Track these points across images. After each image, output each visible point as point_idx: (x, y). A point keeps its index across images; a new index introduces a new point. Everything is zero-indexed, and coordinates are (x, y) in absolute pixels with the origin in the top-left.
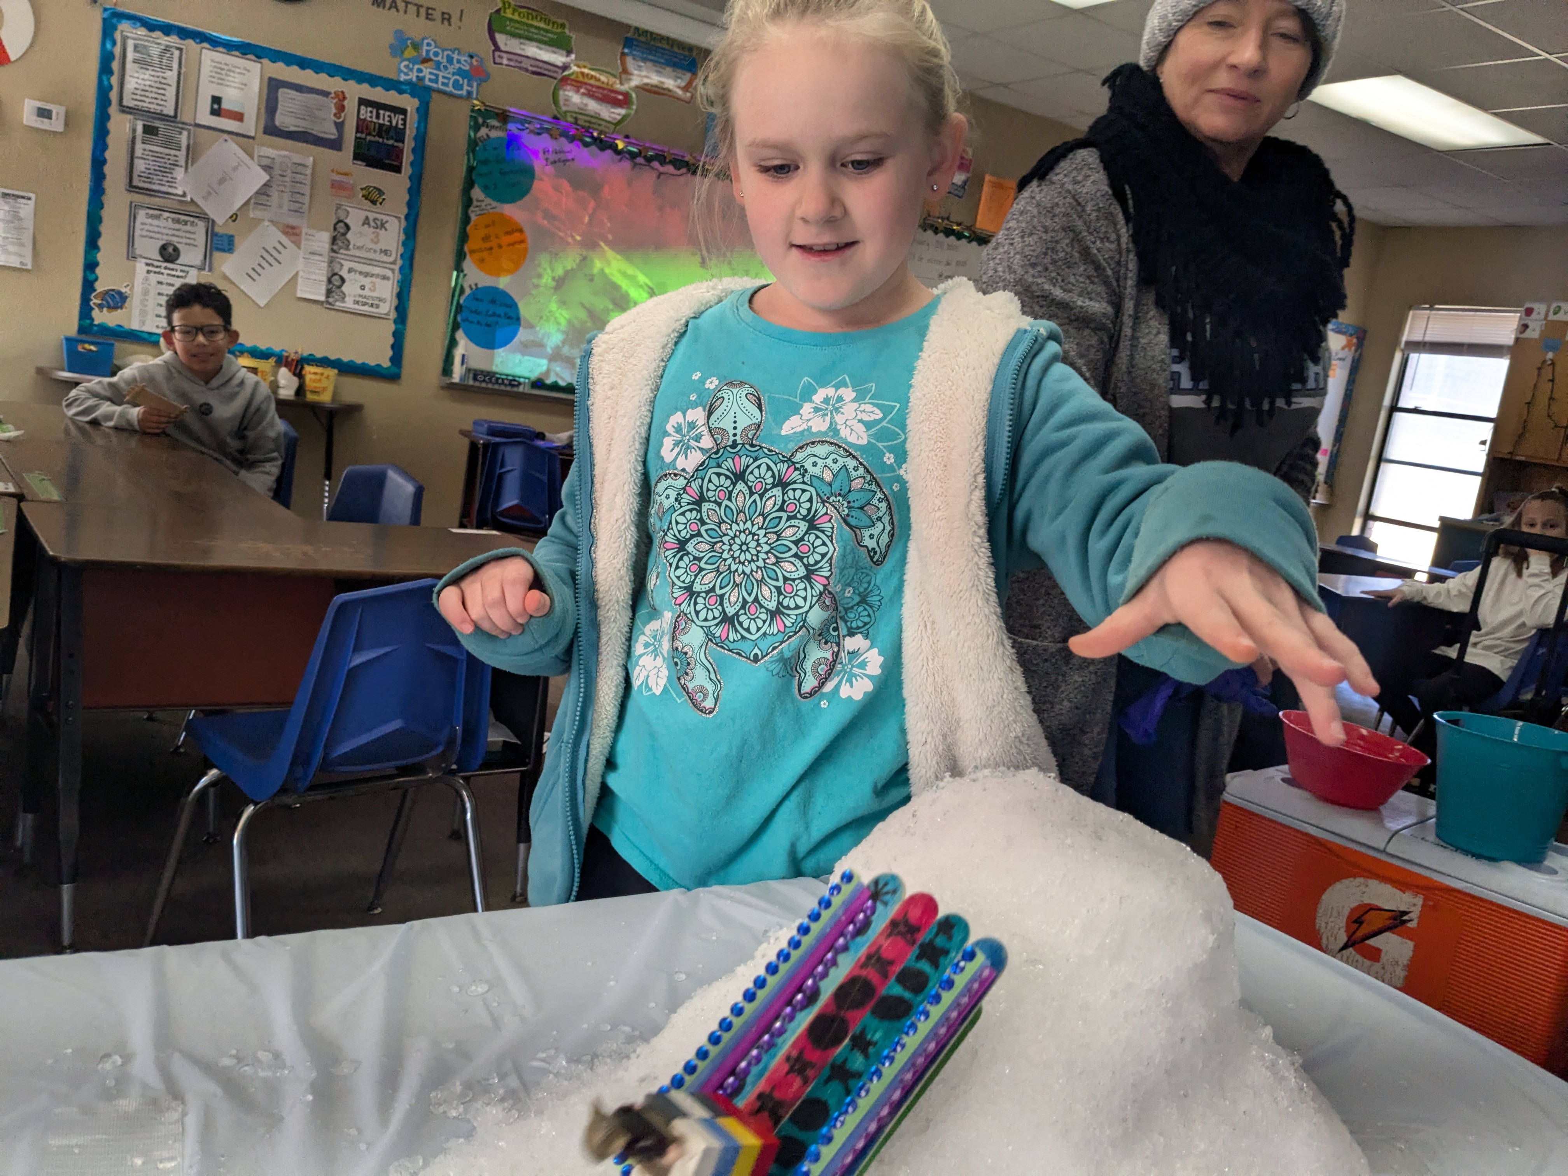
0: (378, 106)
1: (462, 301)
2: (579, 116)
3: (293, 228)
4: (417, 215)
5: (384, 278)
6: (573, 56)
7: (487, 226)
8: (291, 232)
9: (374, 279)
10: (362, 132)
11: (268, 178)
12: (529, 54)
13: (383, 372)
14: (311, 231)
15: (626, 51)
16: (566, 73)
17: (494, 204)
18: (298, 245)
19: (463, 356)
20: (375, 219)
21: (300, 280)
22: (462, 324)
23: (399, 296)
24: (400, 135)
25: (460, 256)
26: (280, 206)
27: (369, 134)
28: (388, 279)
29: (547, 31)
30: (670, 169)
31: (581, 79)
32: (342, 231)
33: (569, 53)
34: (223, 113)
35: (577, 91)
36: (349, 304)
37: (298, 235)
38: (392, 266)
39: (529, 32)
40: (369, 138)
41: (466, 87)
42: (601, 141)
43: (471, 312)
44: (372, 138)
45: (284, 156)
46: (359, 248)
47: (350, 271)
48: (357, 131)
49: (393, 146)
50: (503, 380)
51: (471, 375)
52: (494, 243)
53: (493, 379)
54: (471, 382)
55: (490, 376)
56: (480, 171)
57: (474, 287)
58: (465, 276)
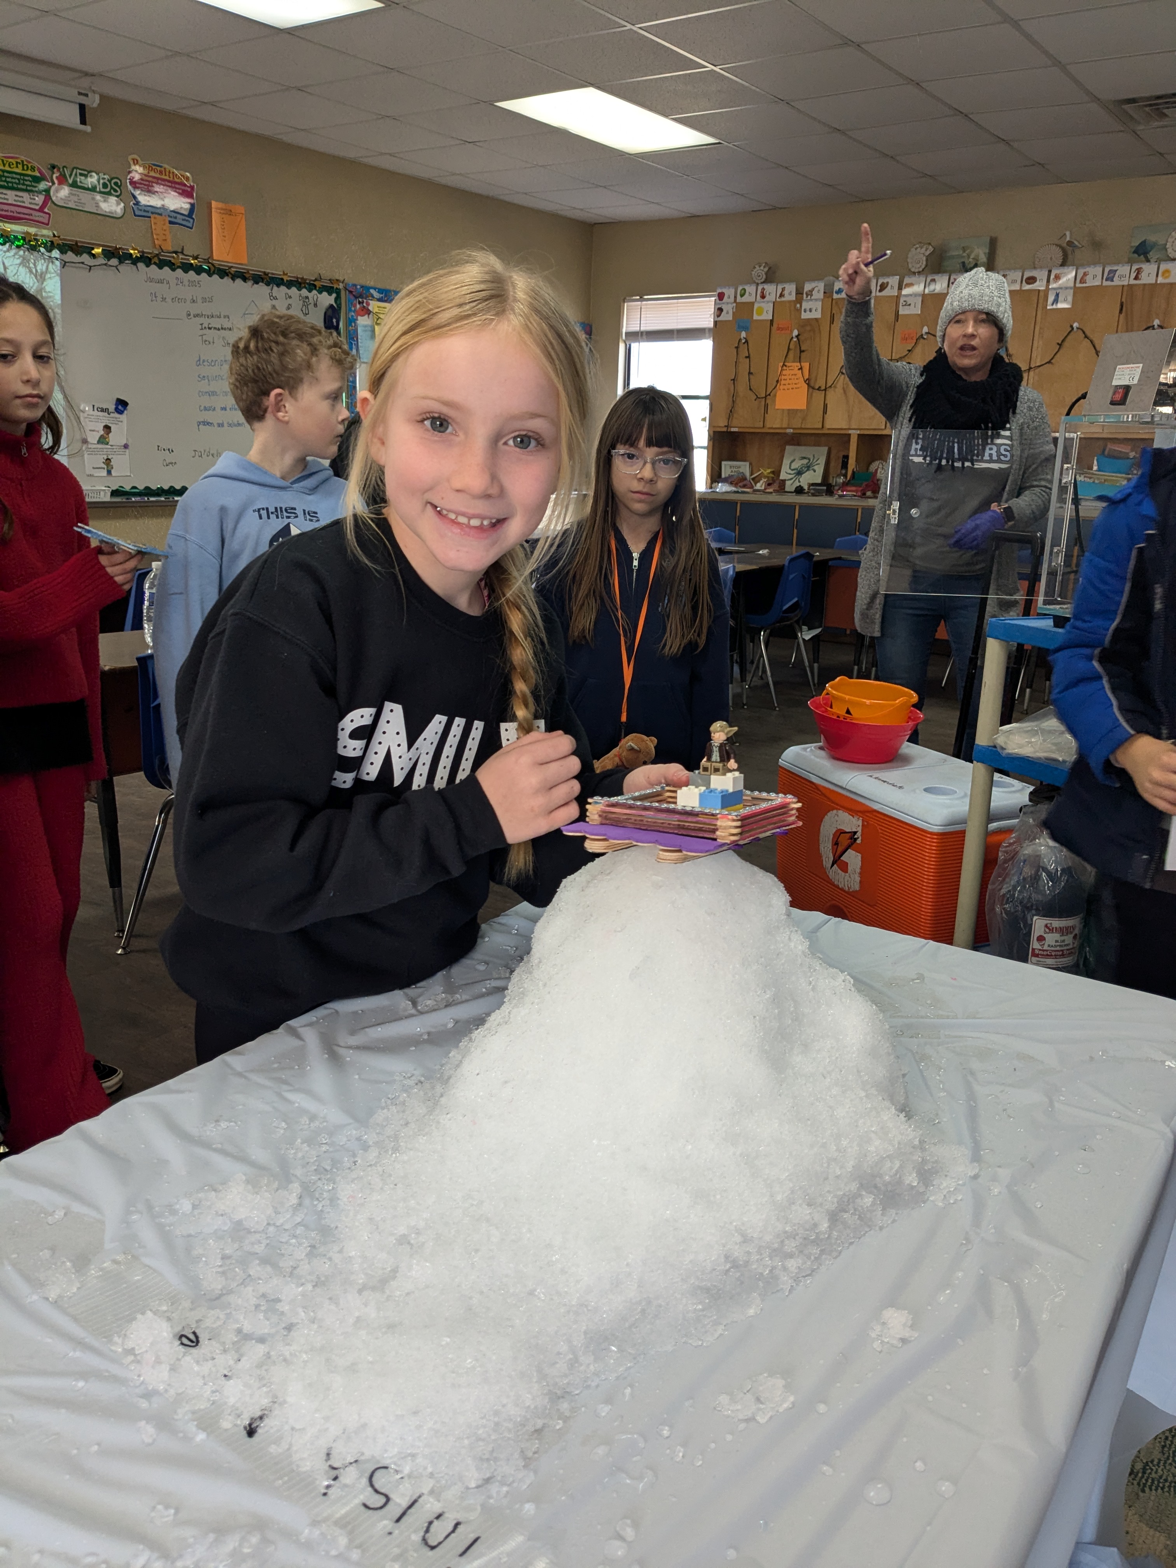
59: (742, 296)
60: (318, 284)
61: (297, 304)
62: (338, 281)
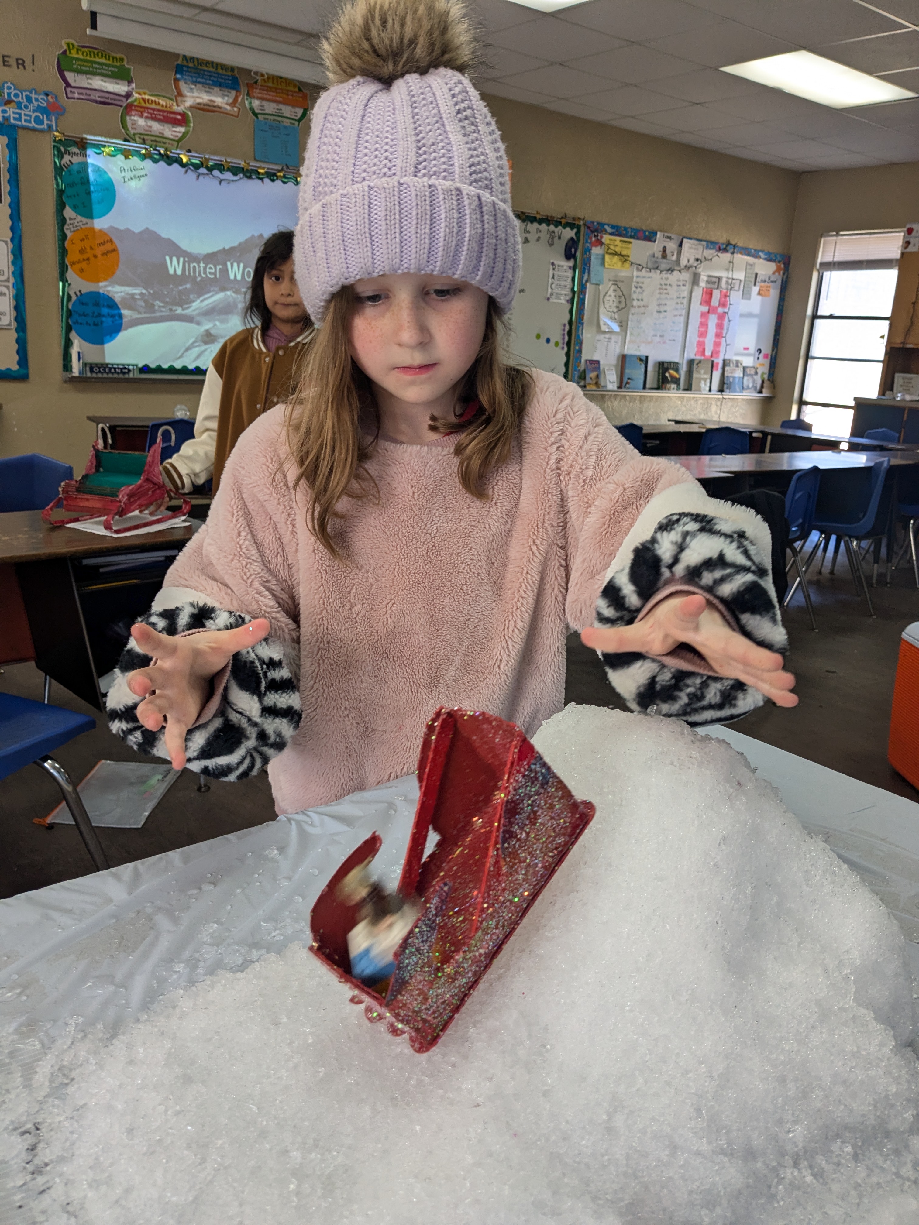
1: (70, 307)
2: (146, 137)
4: (20, 236)
5: (2, 294)
6: (134, 85)
7: (82, 240)
12: (97, 87)
13: (16, 375)
15: (178, 76)
16: (129, 101)
17: (85, 220)
19: (79, 353)
22: (73, 326)
23: (16, 308)
25: (63, 269)
28: (5, 294)
29: (108, 66)
30: (228, 175)
31: (143, 104)
33: (130, 82)
35: (141, 116)
38: (6, 284)
39: (93, 67)
41: (46, 122)
42: (168, 156)
43: (80, 315)
50: (115, 369)
51: (88, 369)
52: (90, 254)
53: (107, 370)
54: (89, 374)
55: (104, 367)
56: (69, 192)
57: (78, 294)
58: (69, 285)
60: (563, 221)
61: (545, 236)
62: (579, 218)
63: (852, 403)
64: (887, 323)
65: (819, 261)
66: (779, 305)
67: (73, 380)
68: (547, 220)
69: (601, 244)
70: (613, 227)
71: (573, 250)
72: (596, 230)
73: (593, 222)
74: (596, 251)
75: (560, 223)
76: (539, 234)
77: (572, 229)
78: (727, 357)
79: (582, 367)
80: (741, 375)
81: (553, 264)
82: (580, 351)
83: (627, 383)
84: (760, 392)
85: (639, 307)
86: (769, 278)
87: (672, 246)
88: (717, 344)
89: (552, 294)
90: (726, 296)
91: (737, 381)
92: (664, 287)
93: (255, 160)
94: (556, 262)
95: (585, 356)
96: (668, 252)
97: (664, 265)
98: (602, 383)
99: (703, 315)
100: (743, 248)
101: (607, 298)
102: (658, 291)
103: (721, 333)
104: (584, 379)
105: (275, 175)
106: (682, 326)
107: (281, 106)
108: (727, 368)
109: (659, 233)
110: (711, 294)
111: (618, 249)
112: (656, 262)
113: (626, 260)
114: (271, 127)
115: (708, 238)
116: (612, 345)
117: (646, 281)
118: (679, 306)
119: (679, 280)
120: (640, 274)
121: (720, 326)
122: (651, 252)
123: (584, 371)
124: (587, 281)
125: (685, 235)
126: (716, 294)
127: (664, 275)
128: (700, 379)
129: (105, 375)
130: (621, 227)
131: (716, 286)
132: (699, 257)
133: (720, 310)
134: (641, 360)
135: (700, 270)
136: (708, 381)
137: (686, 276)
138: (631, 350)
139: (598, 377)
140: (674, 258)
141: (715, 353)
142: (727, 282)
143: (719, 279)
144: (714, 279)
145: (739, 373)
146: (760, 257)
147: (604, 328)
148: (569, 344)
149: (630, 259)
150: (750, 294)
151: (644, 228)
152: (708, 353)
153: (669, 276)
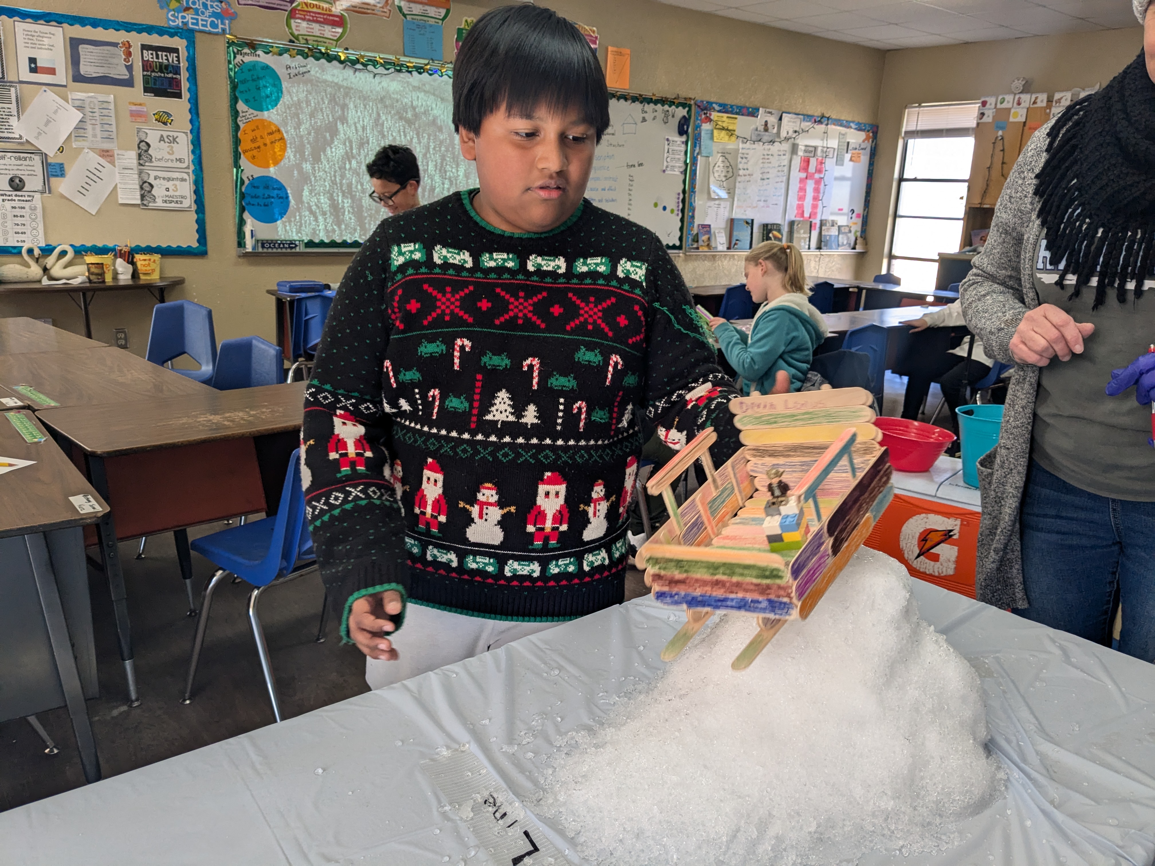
0: (157, 49)
1: (243, 190)
2: (308, 38)
3: (107, 151)
4: (199, 128)
5: (183, 180)
7: (253, 130)
8: (107, 154)
9: (175, 182)
10: (148, 71)
11: (82, 115)
13: (196, 251)
14: (120, 152)
16: (294, 5)
17: (256, 113)
18: (112, 163)
19: (252, 231)
20: (168, 136)
21: (119, 191)
22: (246, 207)
23: (195, 192)
24: (176, 70)
25: (237, 156)
26: (95, 136)
27: (153, 71)
28: (185, 180)
30: (381, 70)
31: (306, 9)
32: (144, 148)
34: (39, 70)
35: (304, 19)
36: (159, 203)
37: (112, 156)
38: (186, 170)
40: (153, 74)
41: (220, 26)
42: (328, 55)
43: (252, 197)
44: (156, 75)
45: (91, 97)
46: (159, 160)
47: (155, 179)
48: (144, 70)
49: (172, 78)
50: (283, 244)
51: (260, 245)
52: (260, 143)
53: (277, 245)
54: (260, 250)
55: (272, 243)
56: (241, 87)
57: (251, 178)
58: (242, 170)
59: (1001, 103)
60: (676, 101)
61: (660, 115)
62: (690, 99)
63: (937, 258)
64: (966, 184)
65: (904, 130)
66: (869, 170)
67: (247, 255)
68: (663, 101)
69: (710, 120)
70: (720, 105)
71: (685, 127)
72: (706, 109)
73: (702, 102)
74: (706, 127)
75: (674, 103)
76: (655, 114)
77: (684, 108)
78: (823, 218)
79: (695, 231)
80: (837, 234)
81: (668, 140)
82: (693, 217)
83: (735, 244)
84: (854, 248)
85: (745, 175)
86: (860, 145)
87: (772, 120)
88: (815, 207)
89: (667, 167)
90: (822, 163)
91: (833, 239)
92: (766, 157)
93: (405, 56)
94: (670, 138)
95: (697, 221)
96: (769, 125)
97: (766, 137)
98: (713, 244)
99: (802, 181)
100: (836, 120)
101: (716, 168)
102: (761, 161)
103: (818, 196)
104: (697, 241)
105: (422, 68)
106: (783, 191)
107: (427, 8)
108: (823, 228)
109: (761, 109)
110: (808, 161)
111: (725, 125)
112: (759, 135)
113: (732, 135)
114: (418, 26)
115: (805, 113)
116: (721, 210)
117: (751, 152)
118: (780, 174)
119: (779, 151)
120: (745, 146)
121: (817, 190)
122: (754, 127)
123: (697, 234)
124: (698, 154)
125: (784, 110)
126: (813, 162)
127: (766, 146)
128: (800, 239)
129: (275, 250)
130: (727, 105)
131: (812, 155)
132: (797, 129)
133: (817, 176)
134: (747, 223)
135: (797, 141)
136: (808, 239)
137: (786, 146)
138: (738, 214)
139: (709, 239)
140: (775, 131)
141: (813, 215)
142: (822, 151)
143: (815, 148)
144: (811, 149)
145: (834, 231)
146: (851, 127)
147: (713, 196)
148: (683, 211)
149: (736, 133)
150: (843, 160)
151: (747, 105)
152: (807, 215)
153: (770, 147)
